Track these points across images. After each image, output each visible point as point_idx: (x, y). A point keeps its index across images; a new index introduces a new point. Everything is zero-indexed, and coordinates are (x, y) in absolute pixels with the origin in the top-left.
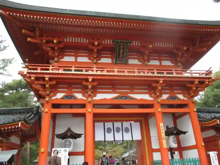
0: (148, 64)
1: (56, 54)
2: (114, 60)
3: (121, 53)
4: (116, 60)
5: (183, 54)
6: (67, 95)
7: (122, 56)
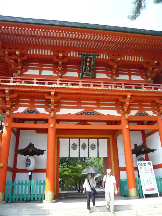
0: (117, 78)
1: (20, 67)
2: (80, 74)
3: (87, 67)
4: (83, 74)
5: (153, 69)
6: (29, 109)
7: (89, 70)
